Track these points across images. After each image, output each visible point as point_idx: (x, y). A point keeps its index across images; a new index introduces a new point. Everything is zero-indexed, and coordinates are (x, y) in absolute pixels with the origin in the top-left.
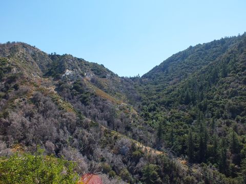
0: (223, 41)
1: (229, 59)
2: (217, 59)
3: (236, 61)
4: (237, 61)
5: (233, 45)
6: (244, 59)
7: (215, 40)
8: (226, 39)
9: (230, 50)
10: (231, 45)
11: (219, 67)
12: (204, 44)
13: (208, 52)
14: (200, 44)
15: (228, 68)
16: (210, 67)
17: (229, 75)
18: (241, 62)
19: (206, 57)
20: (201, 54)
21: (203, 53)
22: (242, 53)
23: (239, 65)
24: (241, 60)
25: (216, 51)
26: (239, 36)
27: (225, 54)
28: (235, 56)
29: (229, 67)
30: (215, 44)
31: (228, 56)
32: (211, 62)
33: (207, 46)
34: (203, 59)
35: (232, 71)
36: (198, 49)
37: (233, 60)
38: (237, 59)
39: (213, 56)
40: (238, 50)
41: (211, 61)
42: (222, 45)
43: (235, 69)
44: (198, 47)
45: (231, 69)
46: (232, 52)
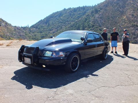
0: (84, 8)
1: (86, 19)
2: (80, 19)
3: (89, 21)
5: (89, 11)
6: (93, 20)
7: (79, 7)
8: (86, 7)
9: (87, 14)
10: (88, 11)
11: (81, 24)
12: (73, 8)
13: (75, 13)
14: (70, 8)
15: (85, 25)
16: (76, 23)
17: (85, 29)
18: (92, 22)
19: (74, 16)
20: (71, 14)
22: (93, 16)
25: (80, 14)
26: (92, 6)
27: (84, 16)
28: (89, 18)
29: (86, 24)
30: (80, 9)
31: (86, 17)
32: (76, 20)
33: (75, 10)
34: (72, 17)
36: (69, 11)
39: (78, 17)
40: (91, 15)
42: (83, 10)
43: (89, 26)
44: (69, 10)
45: (87, 26)
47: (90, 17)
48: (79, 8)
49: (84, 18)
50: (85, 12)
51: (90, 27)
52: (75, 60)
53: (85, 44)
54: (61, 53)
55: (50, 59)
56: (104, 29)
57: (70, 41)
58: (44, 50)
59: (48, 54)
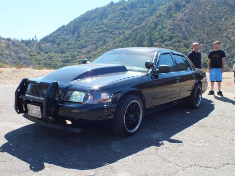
1: (156, 24)
2: (144, 23)
3: (163, 28)
4: (165, 28)
5: (162, 7)
6: (172, 26)
9: (158, 14)
10: (161, 7)
11: (145, 33)
13: (133, 12)
15: (155, 36)
16: (135, 32)
17: (155, 44)
18: (169, 30)
19: (131, 18)
20: (124, 14)
21: (127, 13)
22: (170, 18)
23: (165, 33)
24: (169, 27)
25: (143, 13)
27: (153, 18)
28: (163, 22)
29: (156, 34)
31: (156, 20)
32: (136, 27)
33: (133, 5)
34: (126, 20)
35: (159, 40)
36: (121, 7)
37: (160, 27)
38: (164, 26)
39: (140, 19)
40: (167, 14)
41: (137, 25)
42: (150, 5)
43: (162, 37)
44: (121, 4)
45: (158, 37)
46: (160, 16)
47: (165, 20)
49: (151, 21)
50: (154, 10)
51: (165, 40)
52: (134, 109)
53: (155, 75)
54: (104, 96)
55: (82, 107)
56: (194, 44)
57: (122, 69)
58: (69, 89)
59: (77, 97)
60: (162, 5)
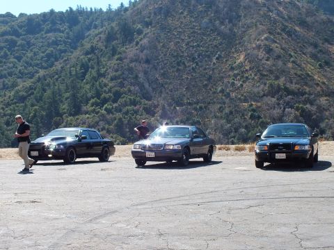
48: (51, 18)
49: (73, 61)
50: (80, 37)
51: (105, 101)
57: (64, 138)
60: (96, 27)
